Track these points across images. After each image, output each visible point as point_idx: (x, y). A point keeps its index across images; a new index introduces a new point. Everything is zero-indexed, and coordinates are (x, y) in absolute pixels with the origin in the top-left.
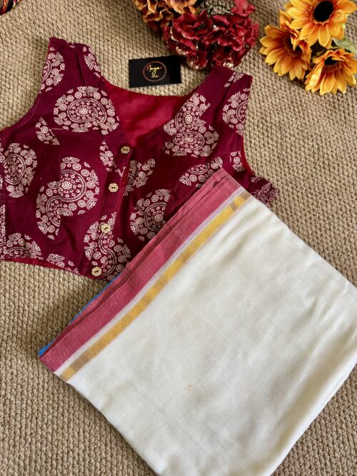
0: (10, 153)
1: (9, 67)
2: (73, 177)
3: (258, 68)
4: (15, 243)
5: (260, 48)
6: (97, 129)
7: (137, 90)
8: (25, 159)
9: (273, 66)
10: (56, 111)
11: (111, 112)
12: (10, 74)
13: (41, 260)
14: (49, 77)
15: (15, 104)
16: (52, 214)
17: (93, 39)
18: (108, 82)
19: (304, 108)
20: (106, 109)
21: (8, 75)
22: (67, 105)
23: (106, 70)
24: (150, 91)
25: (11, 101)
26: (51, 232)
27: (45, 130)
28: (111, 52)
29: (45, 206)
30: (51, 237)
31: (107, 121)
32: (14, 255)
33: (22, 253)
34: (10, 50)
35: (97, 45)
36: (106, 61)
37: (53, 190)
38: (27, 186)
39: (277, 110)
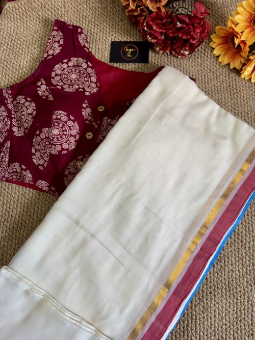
0: (17, 103)
1: (23, 38)
2: (61, 126)
3: (207, 57)
4: (15, 170)
5: (211, 42)
6: (82, 90)
7: (115, 65)
8: (27, 109)
9: (218, 57)
10: (53, 74)
11: (94, 79)
12: (23, 44)
13: (31, 184)
14: (51, 48)
15: (25, 66)
16: (44, 151)
17: (87, 23)
18: (94, 57)
19: (238, 91)
20: (90, 77)
21: (22, 44)
22: (62, 71)
23: (94, 47)
24: (124, 67)
25: (22, 64)
26: (41, 164)
27: (44, 87)
28: (99, 34)
29: (39, 145)
30: (41, 168)
31: (90, 85)
32: (13, 178)
33: (18, 177)
34: (25, 26)
35: (89, 28)
36: (94, 40)
37: (45, 134)
38: (27, 128)
39: (217, 91)
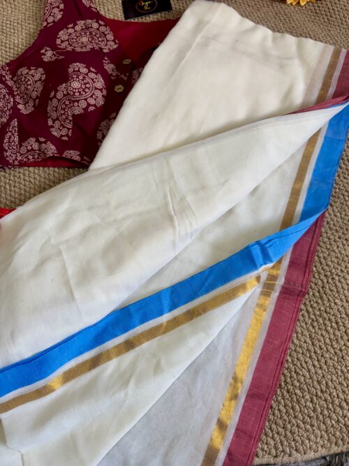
0: (18, 76)
2: (81, 78)
4: (29, 148)
6: (98, 49)
7: (133, 20)
8: (33, 76)
10: (58, 41)
11: (110, 37)
12: (14, 22)
14: (50, 15)
15: (20, 43)
16: (64, 117)
18: (105, 17)
19: (288, 16)
20: (105, 35)
21: (12, 23)
22: (69, 36)
23: (102, 9)
25: (16, 41)
26: (64, 134)
27: (49, 53)
29: (56, 111)
30: (66, 138)
31: (107, 44)
32: (29, 159)
33: (36, 156)
34: (13, 6)
37: (63, 92)
38: (37, 97)
